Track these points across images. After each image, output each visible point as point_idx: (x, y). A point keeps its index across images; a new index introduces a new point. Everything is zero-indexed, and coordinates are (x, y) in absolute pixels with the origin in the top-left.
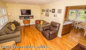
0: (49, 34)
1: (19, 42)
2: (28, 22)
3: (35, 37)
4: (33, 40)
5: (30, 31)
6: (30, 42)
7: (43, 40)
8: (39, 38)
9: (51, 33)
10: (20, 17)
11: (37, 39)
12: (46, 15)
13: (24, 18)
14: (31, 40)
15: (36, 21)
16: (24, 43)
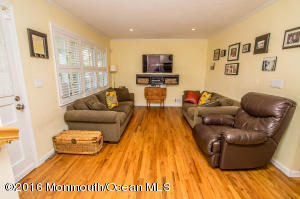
0: (221, 139)
1: (114, 143)
2: (157, 95)
3: (167, 143)
4: (155, 148)
5: (157, 123)
6: (142, 153)
7: (190, 161)
8: (177, 148)
9: (229, 137)
10: (138, 77)
11: (170, 150)
12: (226, 70)
13: (147, 80)
14: (149, 148)
15: (187, 94)
16: (126, 148)
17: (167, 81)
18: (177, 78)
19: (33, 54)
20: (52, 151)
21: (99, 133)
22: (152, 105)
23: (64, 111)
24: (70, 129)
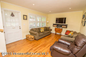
3: (49, 44)
10: (54, 24)
14: (43, 44)
17: (63, 26)
18: (66, 25)
19: (24, 19)
20: (25, 38)
21: (33, 36)
22: (57, 33)
23: (30, 30)
24: (31, 35)
